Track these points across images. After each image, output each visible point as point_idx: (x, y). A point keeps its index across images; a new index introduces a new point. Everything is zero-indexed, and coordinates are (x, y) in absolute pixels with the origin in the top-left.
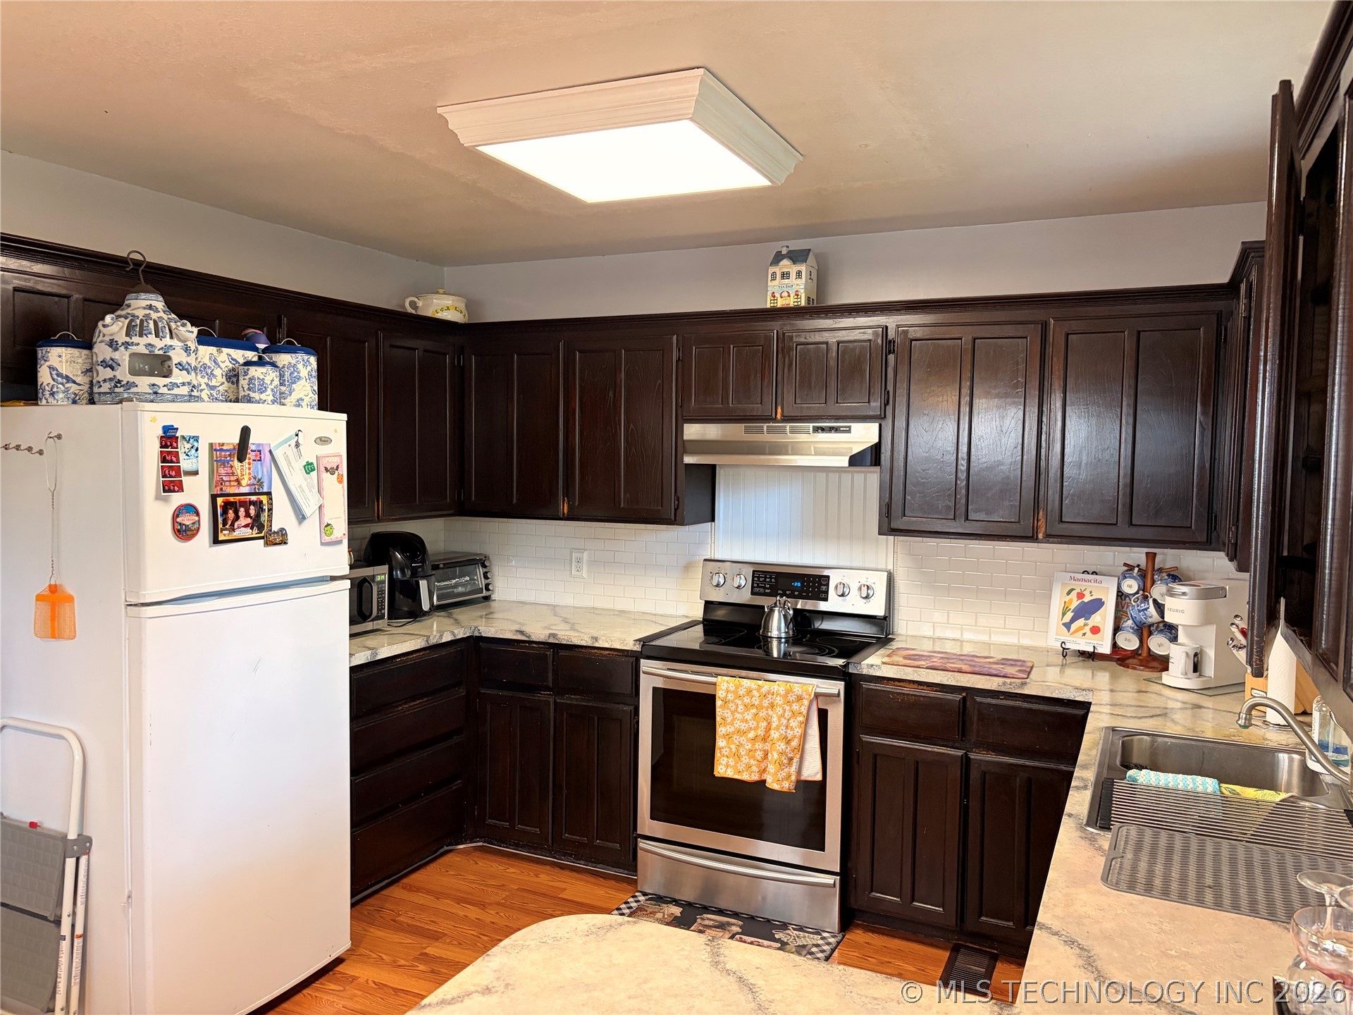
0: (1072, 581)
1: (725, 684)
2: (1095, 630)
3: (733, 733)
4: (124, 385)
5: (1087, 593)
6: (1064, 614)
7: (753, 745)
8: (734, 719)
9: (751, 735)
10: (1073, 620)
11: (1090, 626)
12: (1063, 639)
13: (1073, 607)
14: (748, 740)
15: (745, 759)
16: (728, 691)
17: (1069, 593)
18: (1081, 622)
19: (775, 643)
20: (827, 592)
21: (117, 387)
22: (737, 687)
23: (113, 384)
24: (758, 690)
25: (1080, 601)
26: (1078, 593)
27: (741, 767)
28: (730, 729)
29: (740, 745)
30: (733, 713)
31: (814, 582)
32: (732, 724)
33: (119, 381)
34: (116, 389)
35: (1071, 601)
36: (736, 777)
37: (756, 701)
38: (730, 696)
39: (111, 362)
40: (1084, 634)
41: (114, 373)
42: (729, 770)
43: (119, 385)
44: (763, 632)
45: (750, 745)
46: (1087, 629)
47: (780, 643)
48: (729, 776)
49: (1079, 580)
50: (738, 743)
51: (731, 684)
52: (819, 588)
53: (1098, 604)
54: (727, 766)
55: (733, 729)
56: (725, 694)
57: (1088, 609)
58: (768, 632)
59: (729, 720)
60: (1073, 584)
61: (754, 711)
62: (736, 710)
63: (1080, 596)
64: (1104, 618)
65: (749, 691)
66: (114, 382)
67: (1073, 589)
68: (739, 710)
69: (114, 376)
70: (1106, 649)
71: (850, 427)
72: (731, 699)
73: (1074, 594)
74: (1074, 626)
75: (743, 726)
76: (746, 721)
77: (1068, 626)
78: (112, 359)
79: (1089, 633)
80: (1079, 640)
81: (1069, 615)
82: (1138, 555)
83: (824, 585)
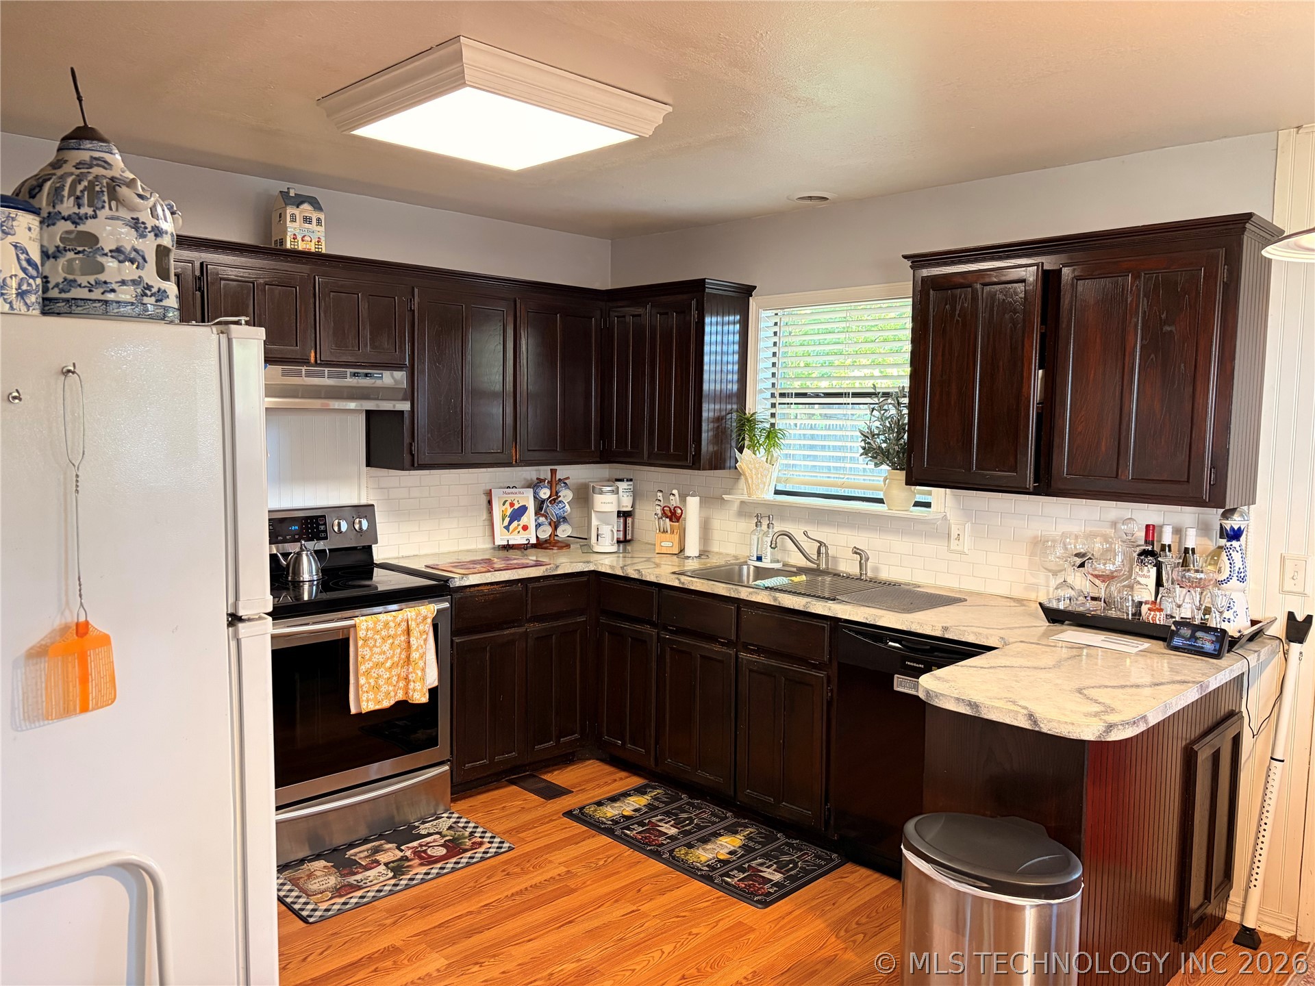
0: (505, 495)
1: (365, 624)
2: (525, 528)
3: (372, 668)
4: (155, 293)
5: (515, 502)
6: (503, 520)
7: (390, 673)
8: (372, 655)
9: (388, 664)
10: (510, 523)
11: (522, 526)
12: (507, 537)
13: (508, 514)
14: (386, 670)
15: (383, 689)
16: (367, 630)
17: (504, 504)
18: (515, 523)
19: (306, 587)
20: (325, 531)
21: (146, 295)
22: (375, 623)
23: (139, 291)
24: (394, 621)
25: (512, 509)
26: (510, 503)
27: (380, 696)
28: (368, 665)
29: (379, 676)
30: (371, 649)
31: (312, 523)
32: (370, 659)
33: (149, 287)
34: (145, 298)
35: (506, 509)
36: (378, 707)
37: (392, 632)
38: (370, 634)
39: (133, 255)
40: (519, 532)
41: (140, 273)
42: (370, 703)
43: (149, 293)
44: (293, 578)
45: (388, 673)
46: (520, 528)
47: (311, 586)
48: (372, 709)
49: (509, 494)
50: (376, 676)
51: (371, 622)
52: (317, 528)
53: (523, 509)
54: (368, 701)
55: (371, 664)
56: (365, 633)
57: (518, 513)
58: (299, 577)
59: (367, 657)
60: (506, 497)
61: (390, 641)
62: (375, 646)
63: (512, 505)
64: (529, 519)
65: (386, 624)
66: (141, 286)
67: (506, 501)
68: (378, 644)
69: (140, 277)
70: (533, 541)
71: (382, 374)
72: (371, 636)
73: (507, 504)
74: (511, 527)
75: (381, 658)
76: (384, 653)
77: (507, 528)
78: (136, 250)
79: (521, 531)
80: (516, 537)
81: (507, 520)
82: (544, 472)
83: (322, 525)
